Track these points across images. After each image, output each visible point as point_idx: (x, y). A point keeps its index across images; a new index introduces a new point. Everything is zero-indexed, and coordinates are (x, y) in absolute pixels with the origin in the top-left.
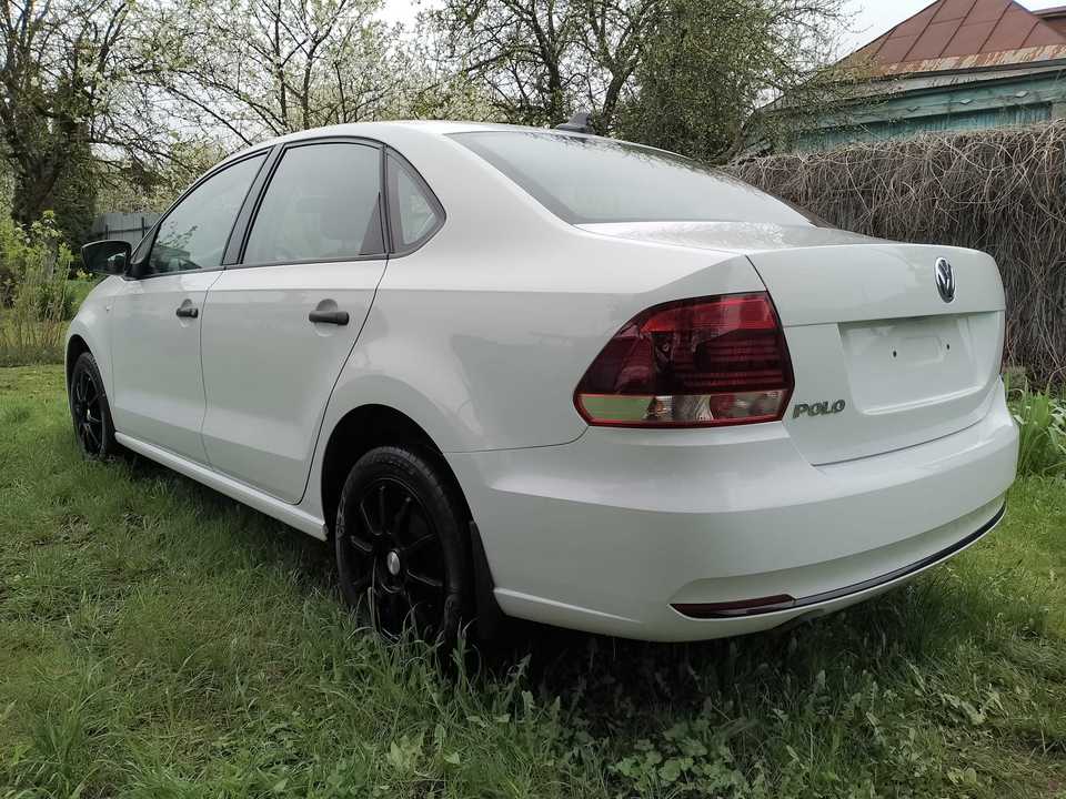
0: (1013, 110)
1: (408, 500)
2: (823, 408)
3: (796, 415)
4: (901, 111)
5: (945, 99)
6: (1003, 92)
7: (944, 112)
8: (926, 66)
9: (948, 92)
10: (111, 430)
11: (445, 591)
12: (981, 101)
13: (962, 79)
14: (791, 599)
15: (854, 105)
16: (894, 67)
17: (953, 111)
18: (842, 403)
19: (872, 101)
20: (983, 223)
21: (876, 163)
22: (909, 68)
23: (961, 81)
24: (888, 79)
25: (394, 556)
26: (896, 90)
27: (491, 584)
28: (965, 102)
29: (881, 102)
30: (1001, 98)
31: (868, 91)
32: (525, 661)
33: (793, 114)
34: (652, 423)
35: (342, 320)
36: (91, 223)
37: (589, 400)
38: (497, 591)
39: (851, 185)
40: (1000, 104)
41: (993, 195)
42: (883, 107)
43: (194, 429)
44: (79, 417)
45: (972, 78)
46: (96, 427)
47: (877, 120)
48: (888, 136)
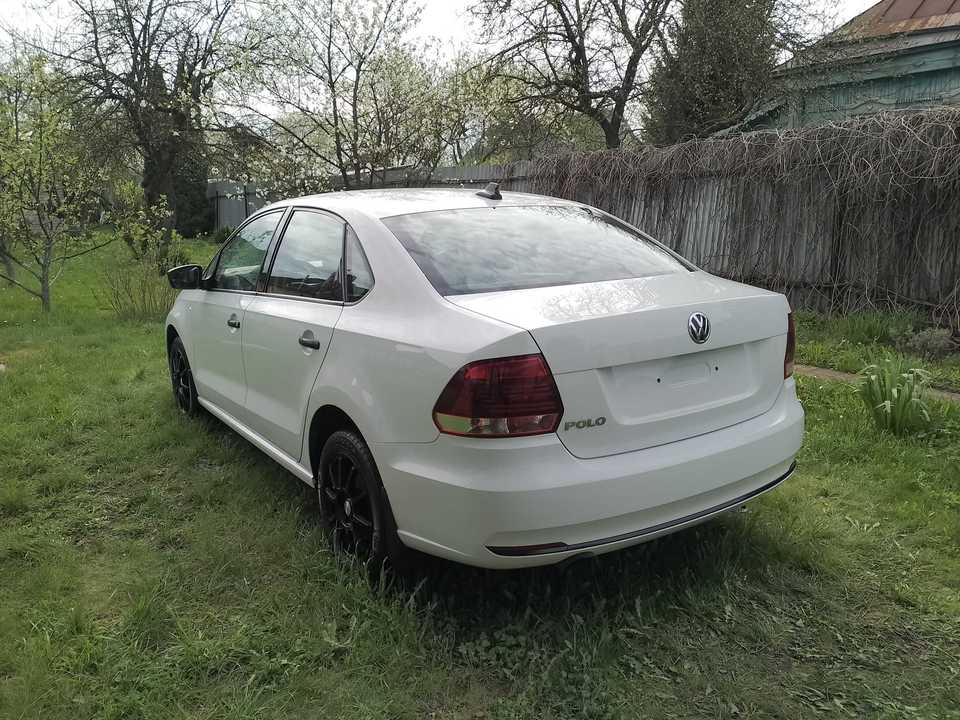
1: (353, 468)
2: (588, 424)
3: (566, 428)
4: (908, 67)
5: (950, 54)
7: (951, 66)
8: (934, 22)
9: (954, 47)
10: (195, 395)
11: (372, 531)
14: (566, 545)
15: (859, 63)
16: (901, 25)
18: (604, 420)
19: (879, 58)
20: (933, 196)
21: (842, 140)
22: (916, 26)
24: (894, 37)
25: (347, 503)
26: (904, 47)
27: (396, 527)
29: (886, 59)
31: (874, 50)
32: (424, 581)
34: (476, 434)
35: (316, 346)
37: (441, 417)
38: (399, 531)
41: (942, 170)
42: (888, 65)
43: (240, 403)
44: (176, 383)
46: (186, 391)
47: (885, 75)
48: (894, 91)
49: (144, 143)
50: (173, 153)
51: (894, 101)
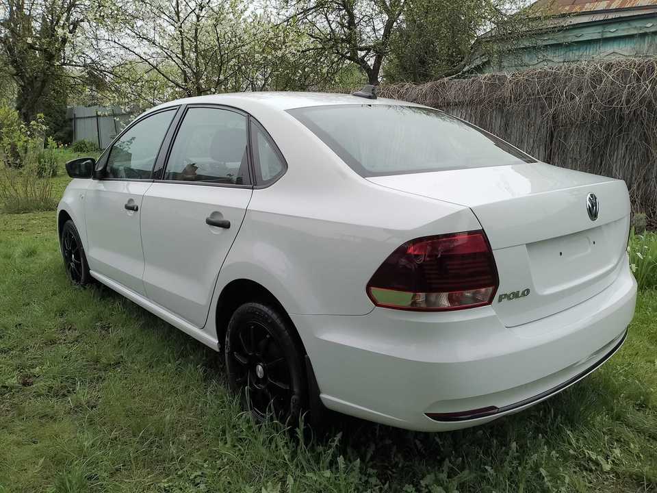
0: (643, 35)
1: (268, 336)
2: (516, 295)
3: (500, 301)
4: (571, 37)
5: (599, 29)
6: (638, 24)
7: (600, 37)
8: (588, 7)
9: (601, 24)
10: (87, 269)
11: (291, 392)
12: (622, 30)
13: (611, 16)
14: (496, 408)
15: (540, 33)
16: (567, 8)
17: (604, 36)
18: (528, 291)
19: (553, 30)
20: (621, 118)
21: (554, 80)
22: (577, 9)
23: (610, 17)
24: (564, 16)
25: (260, 368)
26: (568, 23)
27: (318, 392)
28: (612, 31)
29: (559, 31)
30: (636, 28)
31: (550, 24)
32: (339, 436)
33: (502, 39)
34: (414, 308)
35: (226, 225)
36: (65, 113)
37: (376, 291)
38: (322, 396)
39: (538, 93)
40: (635, 32)
41: (628, 102)
42: (561, 35)
43: (138, 277)
44: (67, 259)
45: (617, 15)
46: (78, 266)
47: (556, 42)
48: (562, 53)
49: (20, 74)
50: (44, 82)
51: (562, 60)
